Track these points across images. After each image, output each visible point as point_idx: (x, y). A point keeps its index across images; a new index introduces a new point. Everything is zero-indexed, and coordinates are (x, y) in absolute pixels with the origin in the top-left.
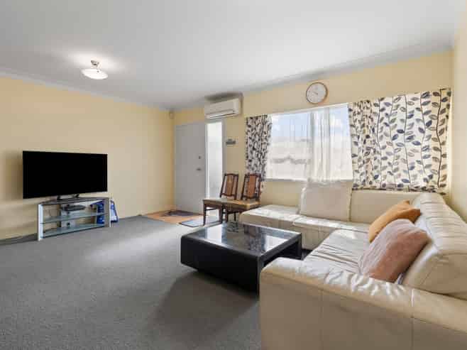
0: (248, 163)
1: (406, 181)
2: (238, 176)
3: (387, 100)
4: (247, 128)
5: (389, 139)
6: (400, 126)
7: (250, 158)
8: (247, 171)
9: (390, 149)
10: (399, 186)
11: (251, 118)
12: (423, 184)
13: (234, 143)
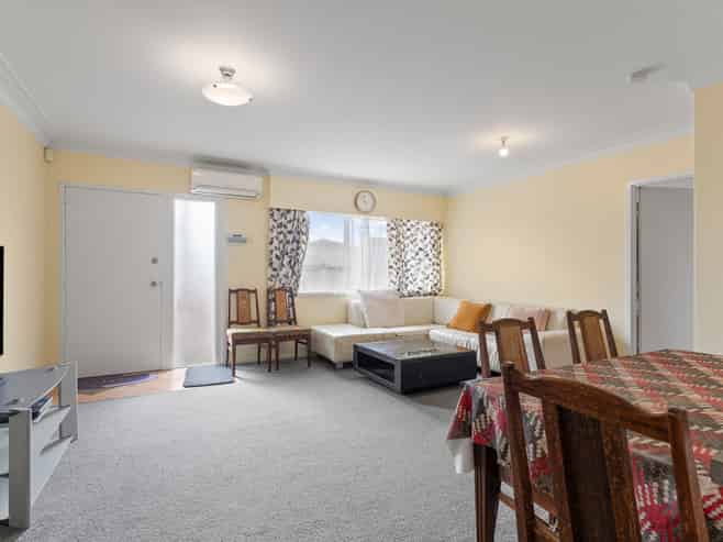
0: (270, 272)
1: (420, 288)
2: (255, 291)
3: (412, 222)
4: (272, 223)
5: (413, 255)
6: (421, 245)
7: (275, 266)
8: (270, 284)
9: (413, 262)
10: (418, 292)
11: (278, 210)
12: (429, 290)
13: (244, 241)
